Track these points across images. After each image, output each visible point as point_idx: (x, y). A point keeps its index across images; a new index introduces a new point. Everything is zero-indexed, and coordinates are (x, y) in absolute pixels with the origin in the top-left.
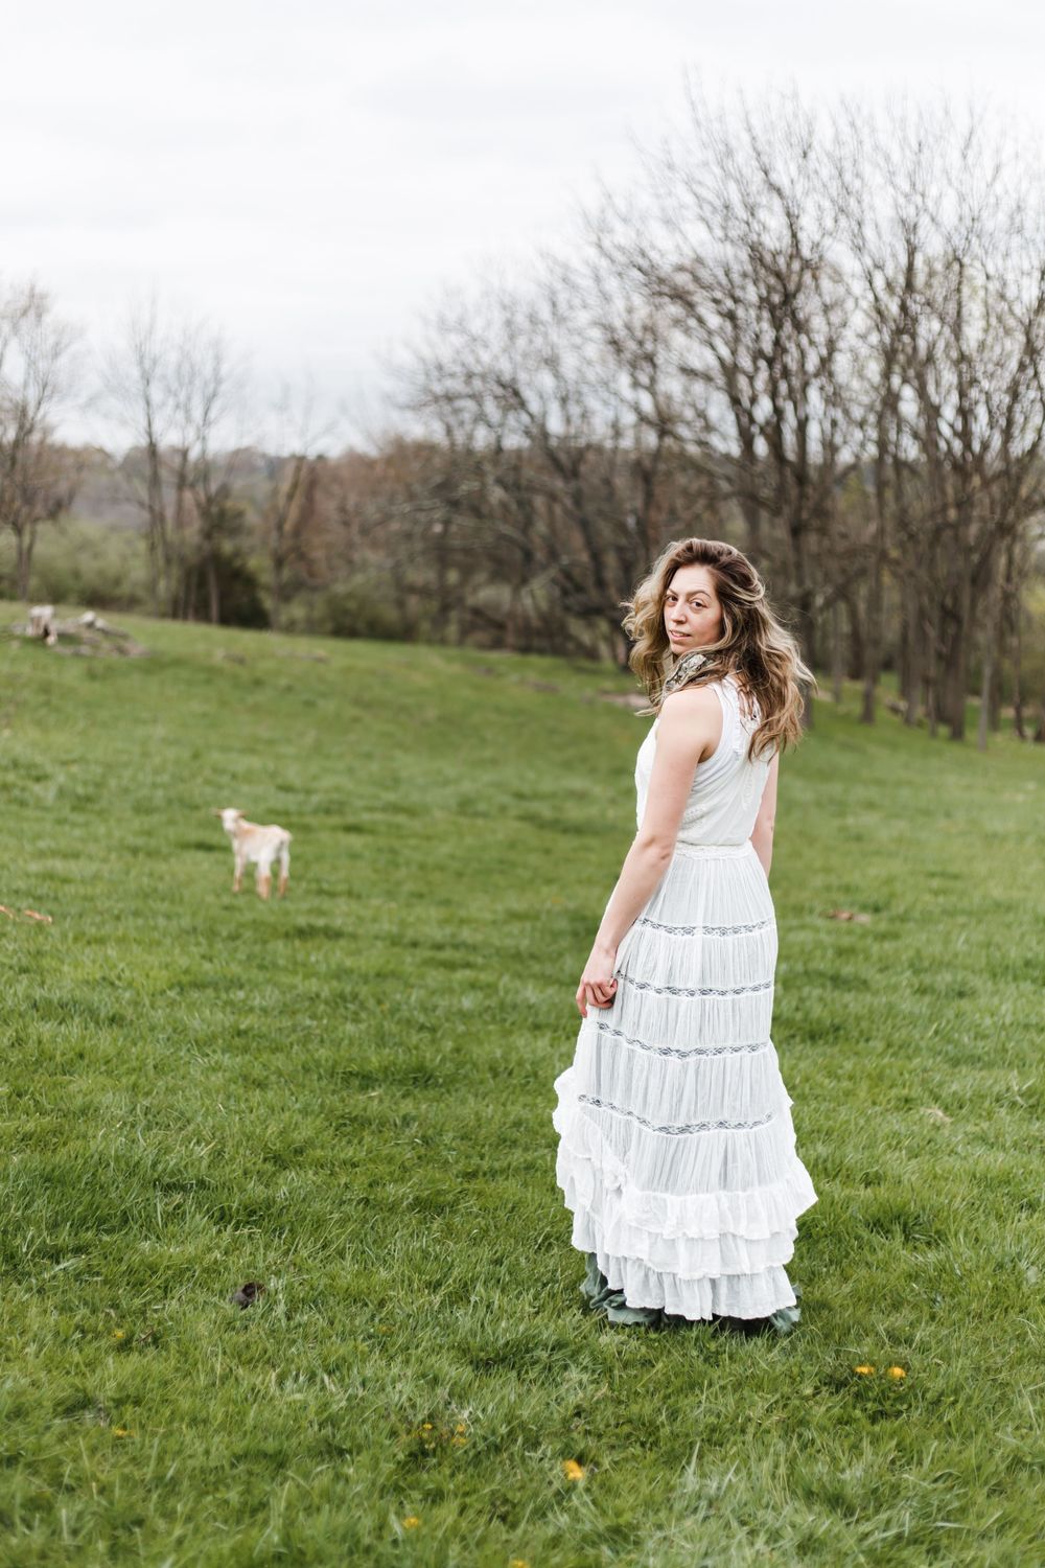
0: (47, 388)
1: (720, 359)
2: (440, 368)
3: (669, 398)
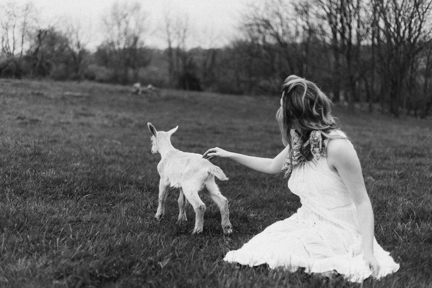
0: (141, 30)
1: (327, 12)
2: (247, 17)
3: (313, 25)
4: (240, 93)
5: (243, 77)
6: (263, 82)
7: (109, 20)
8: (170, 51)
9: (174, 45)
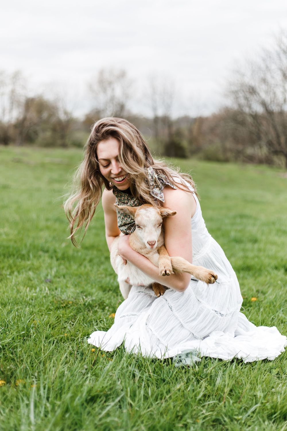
0: (128, 97)
4: (226, 161)
5: (229, 144)
6: (250, 151)
7: (96, 87)
8: (156, 120)
9: (160, 113)
